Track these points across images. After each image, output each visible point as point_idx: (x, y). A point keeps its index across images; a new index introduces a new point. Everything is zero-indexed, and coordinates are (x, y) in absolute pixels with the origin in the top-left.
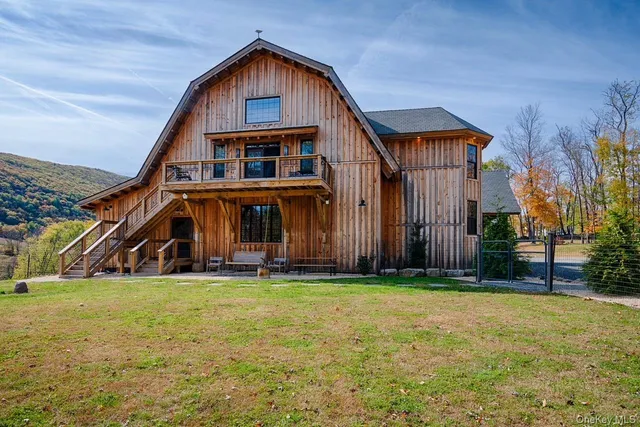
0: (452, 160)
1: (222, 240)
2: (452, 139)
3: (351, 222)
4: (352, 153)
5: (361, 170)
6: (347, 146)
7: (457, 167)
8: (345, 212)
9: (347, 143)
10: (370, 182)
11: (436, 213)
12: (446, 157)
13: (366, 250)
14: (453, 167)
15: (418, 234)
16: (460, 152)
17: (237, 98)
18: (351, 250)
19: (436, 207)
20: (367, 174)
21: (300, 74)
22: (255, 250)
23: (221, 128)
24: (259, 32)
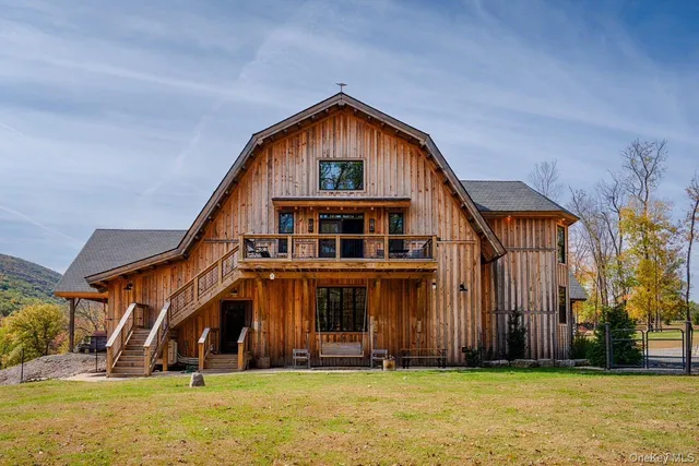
0: (544, 242)
1: (290, 329)
2: (543, 220)
3: (449, 309)
4: (448, 231)
5: (459, 251)
6: (443, 224)
7: (550, 250)
8: (442, 297)
9: (443, 219)
10: (469, 265)
11: (529, 299)
12: (537, 239)
13: (466, 339)
14: (545, 250)
15: (516, 323)
16: (551, 234)
17: (308, 158)
18: (449, 340)
19: (528, 294)
20: (465, 256)
21: (387, 137)
22: (335, 341)
23: (287, 192)
24: (342, 85)
